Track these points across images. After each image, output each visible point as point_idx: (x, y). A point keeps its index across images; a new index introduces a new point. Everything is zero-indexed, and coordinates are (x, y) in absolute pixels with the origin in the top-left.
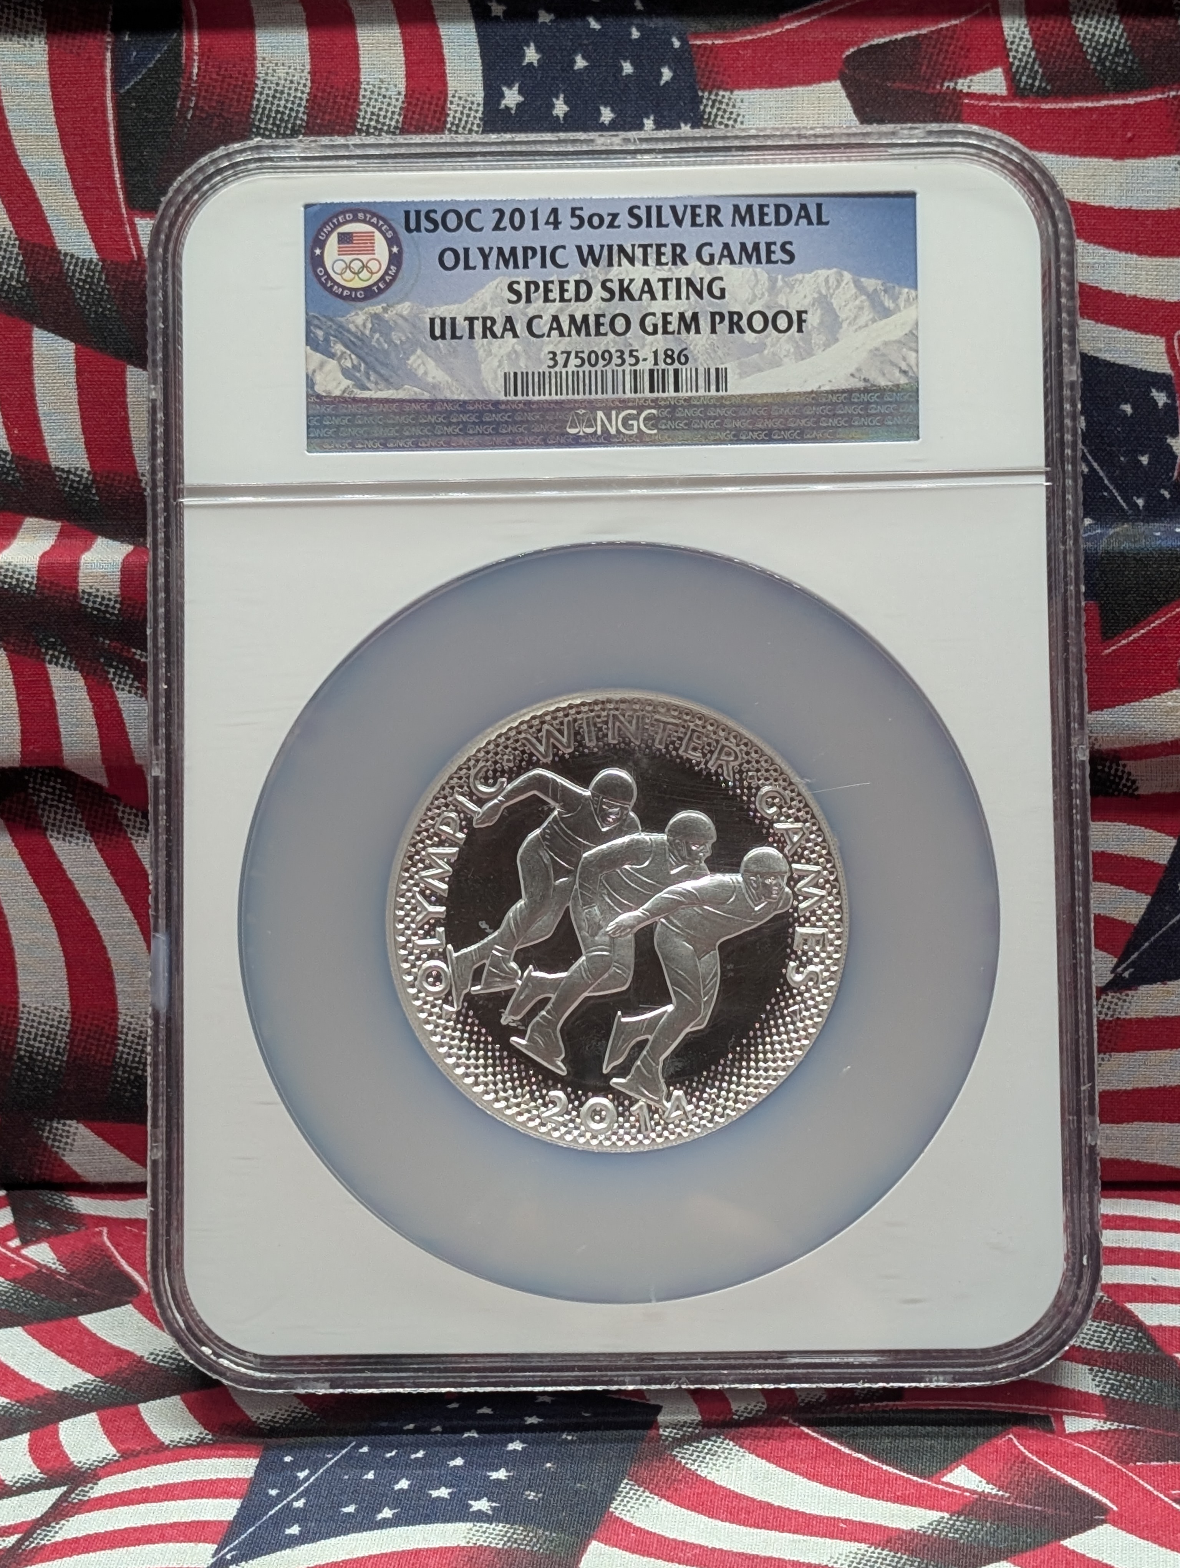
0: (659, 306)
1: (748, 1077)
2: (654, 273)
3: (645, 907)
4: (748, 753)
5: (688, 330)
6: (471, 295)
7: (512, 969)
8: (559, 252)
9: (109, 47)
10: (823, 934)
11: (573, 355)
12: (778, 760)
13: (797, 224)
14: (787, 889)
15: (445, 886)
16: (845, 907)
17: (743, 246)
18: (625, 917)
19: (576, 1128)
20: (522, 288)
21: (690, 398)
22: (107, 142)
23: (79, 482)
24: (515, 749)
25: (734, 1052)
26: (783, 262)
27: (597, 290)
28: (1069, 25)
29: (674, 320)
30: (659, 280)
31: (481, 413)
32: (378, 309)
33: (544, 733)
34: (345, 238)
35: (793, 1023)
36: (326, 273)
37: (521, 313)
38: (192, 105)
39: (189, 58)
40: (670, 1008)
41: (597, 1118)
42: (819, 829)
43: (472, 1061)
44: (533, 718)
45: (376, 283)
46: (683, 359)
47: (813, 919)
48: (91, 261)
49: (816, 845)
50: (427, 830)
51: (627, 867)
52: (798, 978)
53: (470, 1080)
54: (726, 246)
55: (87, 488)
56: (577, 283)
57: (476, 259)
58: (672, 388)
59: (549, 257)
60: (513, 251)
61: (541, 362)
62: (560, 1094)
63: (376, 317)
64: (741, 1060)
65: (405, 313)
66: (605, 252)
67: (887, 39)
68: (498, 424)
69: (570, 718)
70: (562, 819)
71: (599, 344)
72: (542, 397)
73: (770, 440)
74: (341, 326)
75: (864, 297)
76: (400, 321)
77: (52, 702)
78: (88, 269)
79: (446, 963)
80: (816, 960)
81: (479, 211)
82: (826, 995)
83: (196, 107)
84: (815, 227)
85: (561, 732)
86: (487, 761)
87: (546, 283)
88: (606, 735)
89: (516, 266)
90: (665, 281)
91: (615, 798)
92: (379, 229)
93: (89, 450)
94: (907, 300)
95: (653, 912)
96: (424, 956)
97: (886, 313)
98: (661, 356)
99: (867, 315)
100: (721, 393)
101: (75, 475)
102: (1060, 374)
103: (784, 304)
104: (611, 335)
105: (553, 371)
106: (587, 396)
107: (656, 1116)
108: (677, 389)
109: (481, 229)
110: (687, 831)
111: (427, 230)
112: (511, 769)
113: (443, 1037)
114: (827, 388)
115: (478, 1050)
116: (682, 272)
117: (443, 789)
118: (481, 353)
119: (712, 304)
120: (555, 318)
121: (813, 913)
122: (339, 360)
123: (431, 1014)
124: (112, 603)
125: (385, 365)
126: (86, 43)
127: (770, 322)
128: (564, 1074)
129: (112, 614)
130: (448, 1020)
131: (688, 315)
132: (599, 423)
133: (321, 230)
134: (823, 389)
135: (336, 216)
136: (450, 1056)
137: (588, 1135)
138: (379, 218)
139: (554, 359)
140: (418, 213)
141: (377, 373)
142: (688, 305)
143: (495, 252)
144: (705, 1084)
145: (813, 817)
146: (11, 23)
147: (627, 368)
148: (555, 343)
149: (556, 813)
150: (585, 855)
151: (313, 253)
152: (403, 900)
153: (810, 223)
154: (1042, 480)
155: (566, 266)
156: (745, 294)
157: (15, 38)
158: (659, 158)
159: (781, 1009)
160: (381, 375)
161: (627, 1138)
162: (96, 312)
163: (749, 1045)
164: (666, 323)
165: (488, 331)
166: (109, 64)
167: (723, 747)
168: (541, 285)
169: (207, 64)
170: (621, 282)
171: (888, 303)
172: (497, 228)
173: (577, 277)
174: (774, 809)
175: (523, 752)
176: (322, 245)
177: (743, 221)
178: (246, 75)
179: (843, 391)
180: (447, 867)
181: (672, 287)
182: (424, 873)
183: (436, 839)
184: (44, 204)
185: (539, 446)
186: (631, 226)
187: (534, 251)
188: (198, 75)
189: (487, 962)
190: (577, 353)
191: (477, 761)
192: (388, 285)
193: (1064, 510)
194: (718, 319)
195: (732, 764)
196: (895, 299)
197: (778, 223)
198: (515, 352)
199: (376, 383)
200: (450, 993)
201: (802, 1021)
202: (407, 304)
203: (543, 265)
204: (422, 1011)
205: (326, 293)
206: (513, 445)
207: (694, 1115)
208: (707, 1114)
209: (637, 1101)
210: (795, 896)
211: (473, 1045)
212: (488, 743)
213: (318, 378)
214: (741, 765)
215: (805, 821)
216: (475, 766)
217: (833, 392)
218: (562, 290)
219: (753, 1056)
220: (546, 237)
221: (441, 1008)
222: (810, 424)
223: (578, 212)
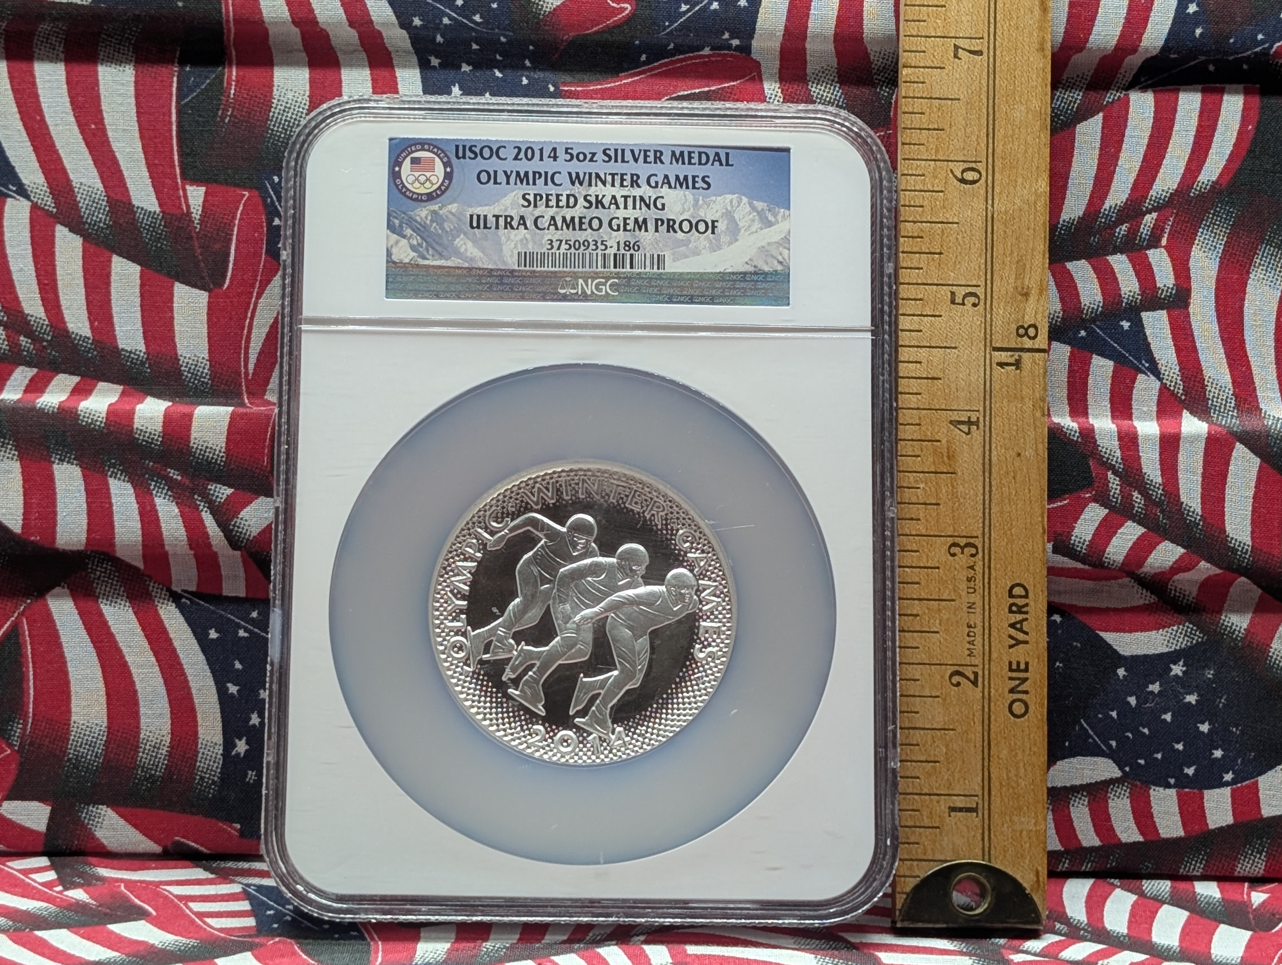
0: (621, 213)
1: (666, 720)
2: (619, 192)
3: (601, 605)
4: (671, 507)
5: (640, 229)
6: (498, 201)
7: (510, 644)
8: (557, 175)
9: (176, 74)
10: (719, 627)
11: (564, 242)
12: (692, 512)
13: (712, 164)
14: (695, 597)
15: (467, 588)
16: (734, 610)
17: (677, 177)
18: (587, 612)
19: (551, 751)
20: (531, 198)
21: (640, 273)
22: (171, 135)
23: (137, 359)
24: (517, 499)
25: (657, 703)
26: (703, 188)
27: (581, 201)
28: (807, 89)
29: (631, 222)
30: (622, 196)
31: (501, 277)
32: (436, 207)
33: (536, 489)
34: (415, 161)
35: (697, 685)
36: (402, 183)
37: (530, 214)
38: (229, 113)
39: (229, 84)
40: (616, 673)
41: (565, 744)
42: (717, 558)
43: (482, 704)
44: (530, 479)
45: (435, 191)
46: (636, 248)
47: (712, 617)
48: (155, 212)
49: (715, 568)
50: (456, 550)
51: (589, 579)
52: (701, 655)
53: (480, 717)
54: (666, 177)
55: (143, 363)
56: (568, 196)
57: (501, 178)
58: (628, 266)
59: (550, 179)
60: (526, 174)
61: (542, 245)
62: (541, 728)
63: (434, 212)
64: (662, 708)
65: (454, 211)
66: (587, 177)
67: (689, 92)
68: (513, 284)
69: (554, 480)
70: (548, 547)
71: (581, 236)
72: (542, 269)
73: (692, 302)
74: (411, 217)
75: (755, 214)
76: (450, 216)
77: (111, 504)
78: (153, 218)
79: (466, 638)
80: (713, 644)
81: (505, 147)
82: (720, 667)
83: (231, 116)
84: (724, 167)
85: (548, 489)
86: (497, 506)
87: (547, 195)
88: (577, 492)
89: (528, 184)
90: (626, 198)
91: (583, 534)
92: (438, 156)
93: (145, 338)
94: (784, 216)
95: (607, 609)
96: (452, 634)
97: (770, 224)
98: (622, 245)
99: (757, 225)
100: (661, 271)
101: (135, 354)
102: (882, 267)
103: (703, 215)
104: (589, 231)
105: (550, 252)
106: (572, 269)
107: (605, 744)
108: (631, 267)
109: (506, 159)
110: (630, 556)
111: (470, 158)
112: (513, 512)
113: (463, 687)
114: (730, 270)
115: (486, 696)
116: (637, 192)
117: (468, 523)
118: (503, 238)
119: (656, 213)
120: (553, 218)
121: (712, 613)
122: (409, 239)
123: (455, 672)
124: (156, 437)
125: (440, 244)
126: (162, 70)
127: (693, 226)
128: (544, 714)
129: (156, 445)
130: (467, 677)
131: (640, 220)
132: (580, 287)
133: (399, 155)
134: (727, 271)
135: (410, 146)
136: (467, 700)
137: (559, 755)
138: (439, 149)
139: (551, 244)
140: (464, 147)
141: (433, 248)
142: (640, 213)
143: (514, 174)
144: (638, 724)
145: (713, 550)
146: (111, 56)
147: (600, 252)
148: (552, 234)
149: (542, 542)
150: (562, 570)
151: (394, 170)
152: (439, 596)
153: (721, 164)
154: (869, 335)
155: (561, 185)
156: (678, 208)
157: (113, 65)
158: (623, 118)
159: (690, 676)
160: (436, 251)
161: (585, 758)
162: (156, 246)
163: (668, 698)
164: (625, 224)
165: (508, 224)
166: (175, 85)
167: (655, 502)
168: (544, 196)
169: (240, 88)
170: (597, 196)
171: (771, 218)
172: (516, 158)
173: (568, 192)
174: (688, 544)
175: (522, 501)
176: (400, 165)
177: (677, 161)
178: (266, 96)
179: (741, 273)
180: (469, 575)
181: (630, 201)
182: (453, 579)
183: (462, 557)
184: (126, 174)
185: (539, 300)
186: (604, 161)
187: (540, 174)
188: (234, 94)
189: (494, 639)
190: (566, 241)
191: (491, 506)
192: (443, 192)
193: (883, 354)
194: (660, 223)
195: (661, 514)
196: (775, 216)
197: (700, 163)
198: (526, 239)
199: (433, 256)
200: (468, 659)
201: (703, 683)
202: (455, 205)
203: (546, 184)
204: (450, 670)
205: (401, 196)
206: (523, 299)
207: (630, 744)
208: (639, 743)
209: (591, 733)
210: (701, 602)
211: (483, 693)
212: (499, 495)
213: (394, 251)
214: (667, 514)
215: (708, 553)
216: (489, 509)
217: (733, 273)
218: (558, 201)
219: (670, 706)
220: (548, 166)
221: (462, 669)
222: (718, 293)
223: (569, 151)
